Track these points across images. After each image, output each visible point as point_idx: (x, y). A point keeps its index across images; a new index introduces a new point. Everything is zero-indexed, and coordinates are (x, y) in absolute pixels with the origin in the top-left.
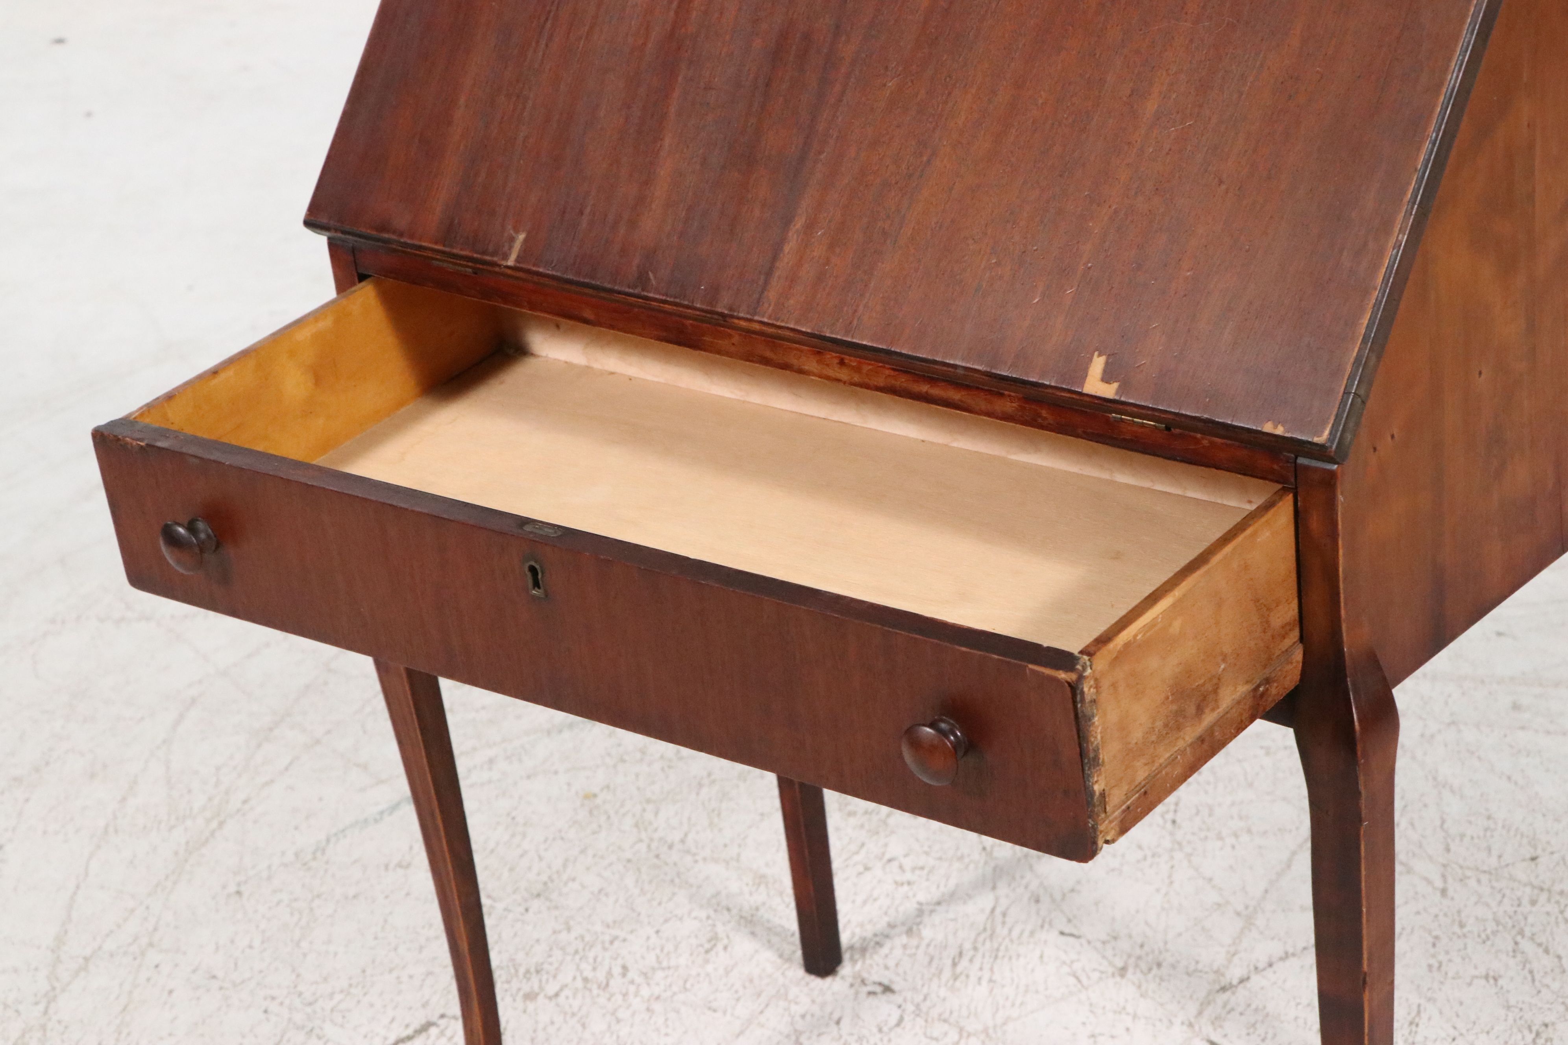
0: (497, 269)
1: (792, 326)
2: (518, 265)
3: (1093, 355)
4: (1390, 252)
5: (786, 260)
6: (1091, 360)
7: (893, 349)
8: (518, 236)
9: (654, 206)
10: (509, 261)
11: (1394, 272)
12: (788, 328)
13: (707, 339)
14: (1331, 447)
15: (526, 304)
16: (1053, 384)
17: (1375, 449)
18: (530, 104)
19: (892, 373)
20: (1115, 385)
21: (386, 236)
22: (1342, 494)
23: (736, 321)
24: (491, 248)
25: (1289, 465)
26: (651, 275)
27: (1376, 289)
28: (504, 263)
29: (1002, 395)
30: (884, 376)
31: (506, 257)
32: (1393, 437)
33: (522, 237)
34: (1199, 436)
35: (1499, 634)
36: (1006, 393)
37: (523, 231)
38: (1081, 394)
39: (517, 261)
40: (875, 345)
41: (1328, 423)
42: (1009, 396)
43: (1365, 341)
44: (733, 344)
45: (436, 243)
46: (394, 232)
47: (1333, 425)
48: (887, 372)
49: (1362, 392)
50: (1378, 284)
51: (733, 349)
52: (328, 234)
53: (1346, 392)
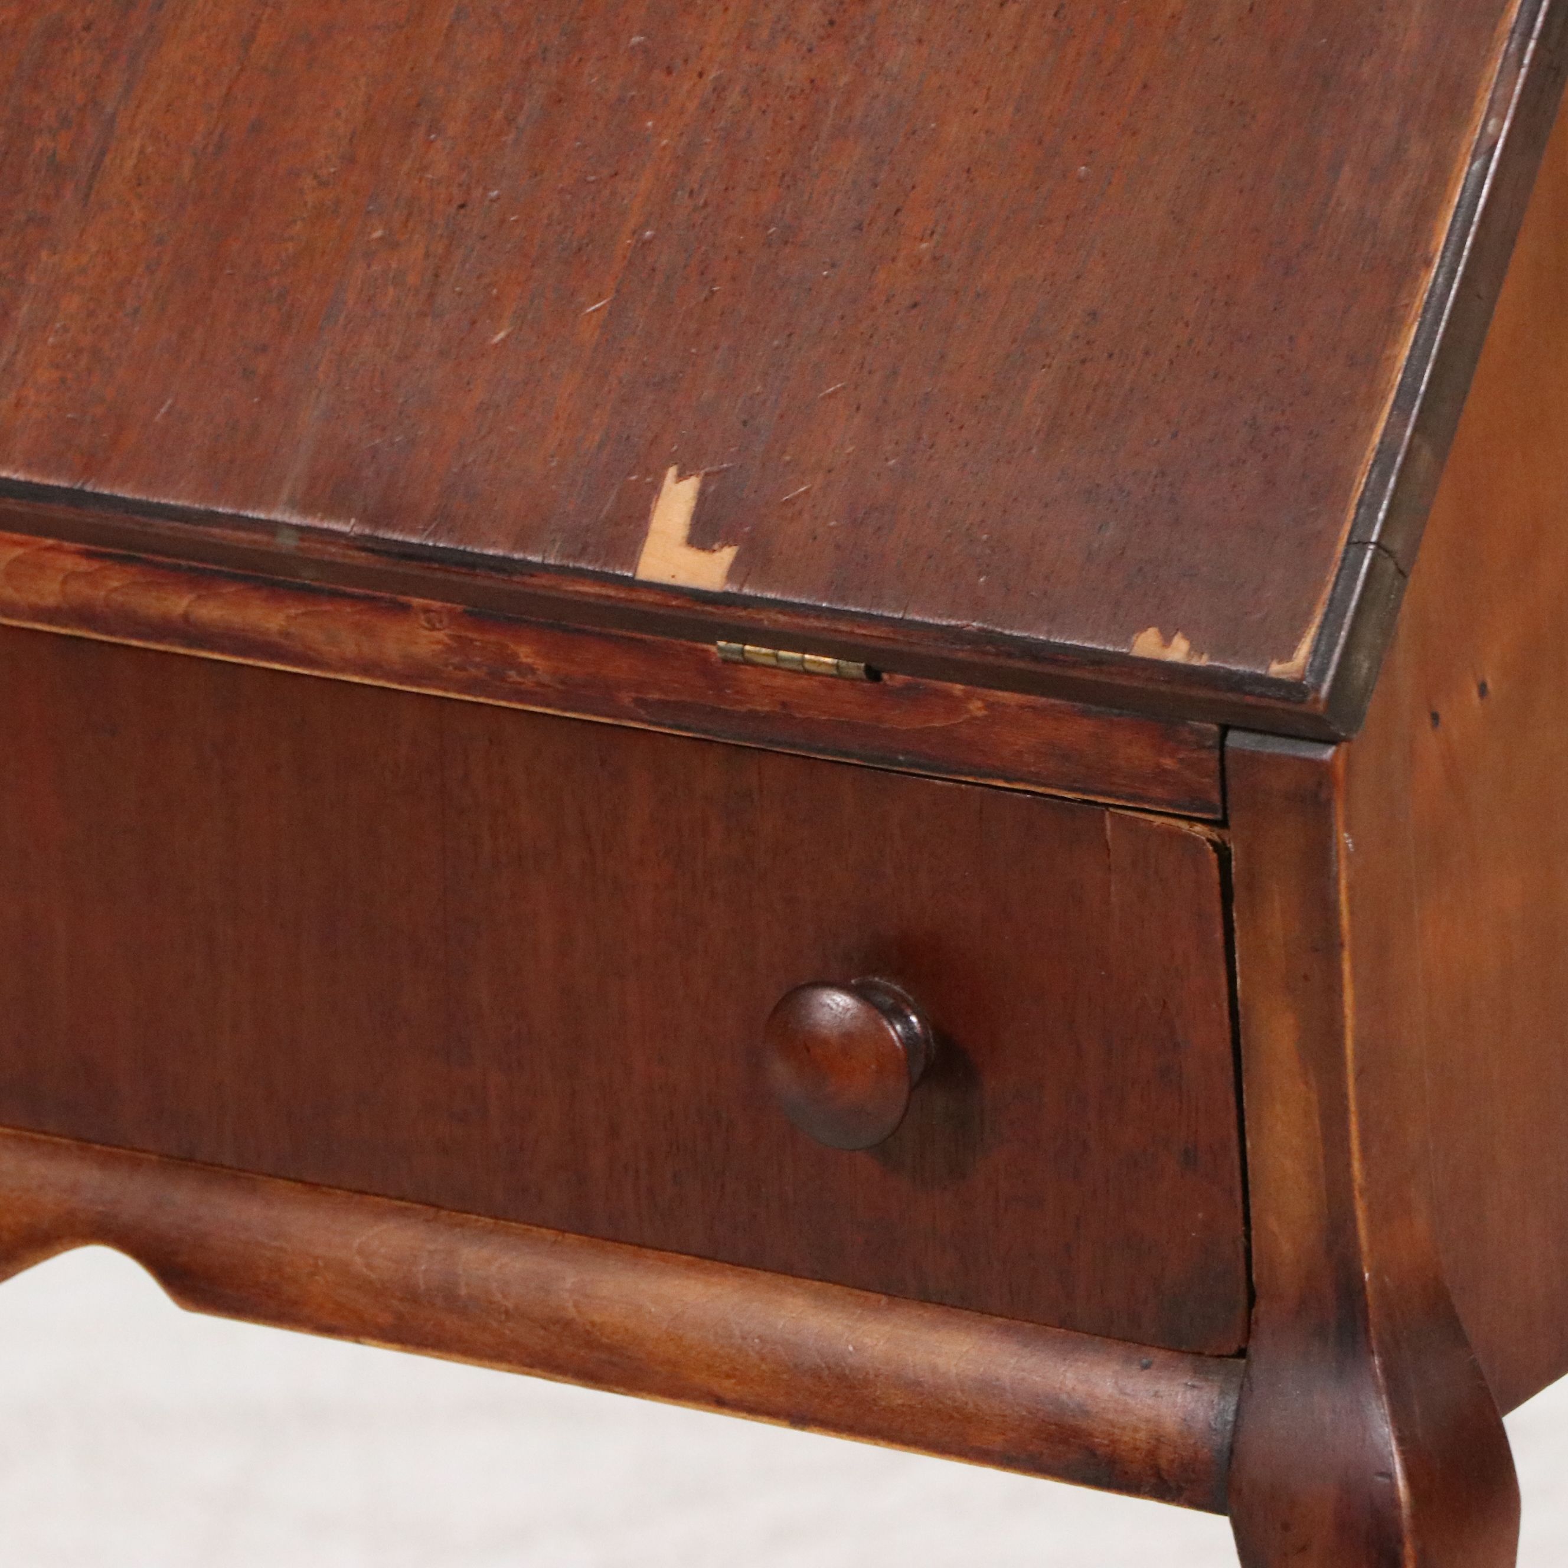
3: (661, 477)
6: (656, 488)
7: (88, 488)
14: (1318, 689)
16: (550, 561)
20: (727, 555)
22: (1348, 828)
25: (1204, 754)
29: (406, 608)
30: (60, 577)
34: (958, 689)
36: (417, 601)
38: (632, 584)
40: (36, 479)
41: (1310, 626)
42: (427, 610)
47: (1322, 629)
48: (69, 563)
49: (1397, 542)
53: (1355, 540)
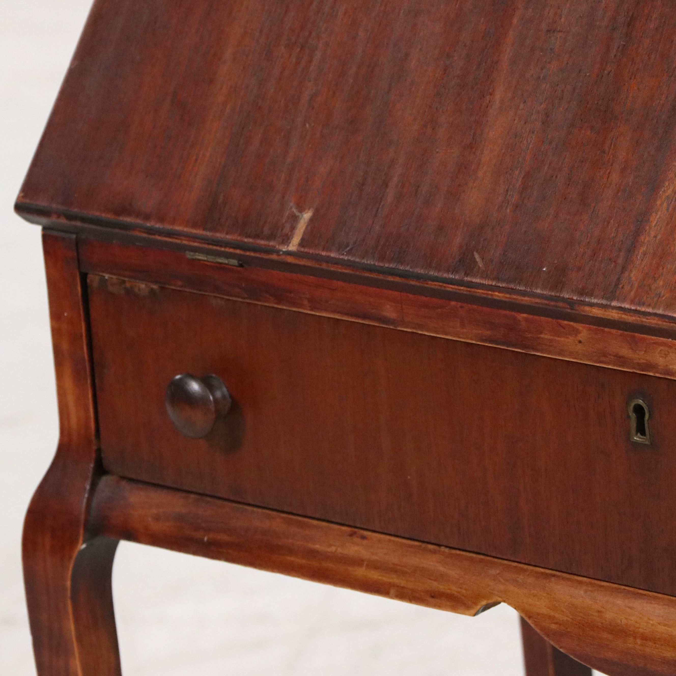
0: (274, 257)
1: (660, 312)
2: (302, 249)
5: (652, 234)
8: (302, 216)
9: (480, 174)
10: (291, 245)
12: (655, 315)
13: (546, 336)
15: (306, 302)
18: (318, 55)
21: (128, 220)
23: (587, 308)
24: (266, 230)
26: (477, 256)
28: (284, 249)
31: (287, 239)
33: (307, 215)
37: (309, 209)
39: (302, 244)
44: (580, 342)
45: (194, 226)
46: (138, 215)
51: (579, 348)
52: (45, 220)
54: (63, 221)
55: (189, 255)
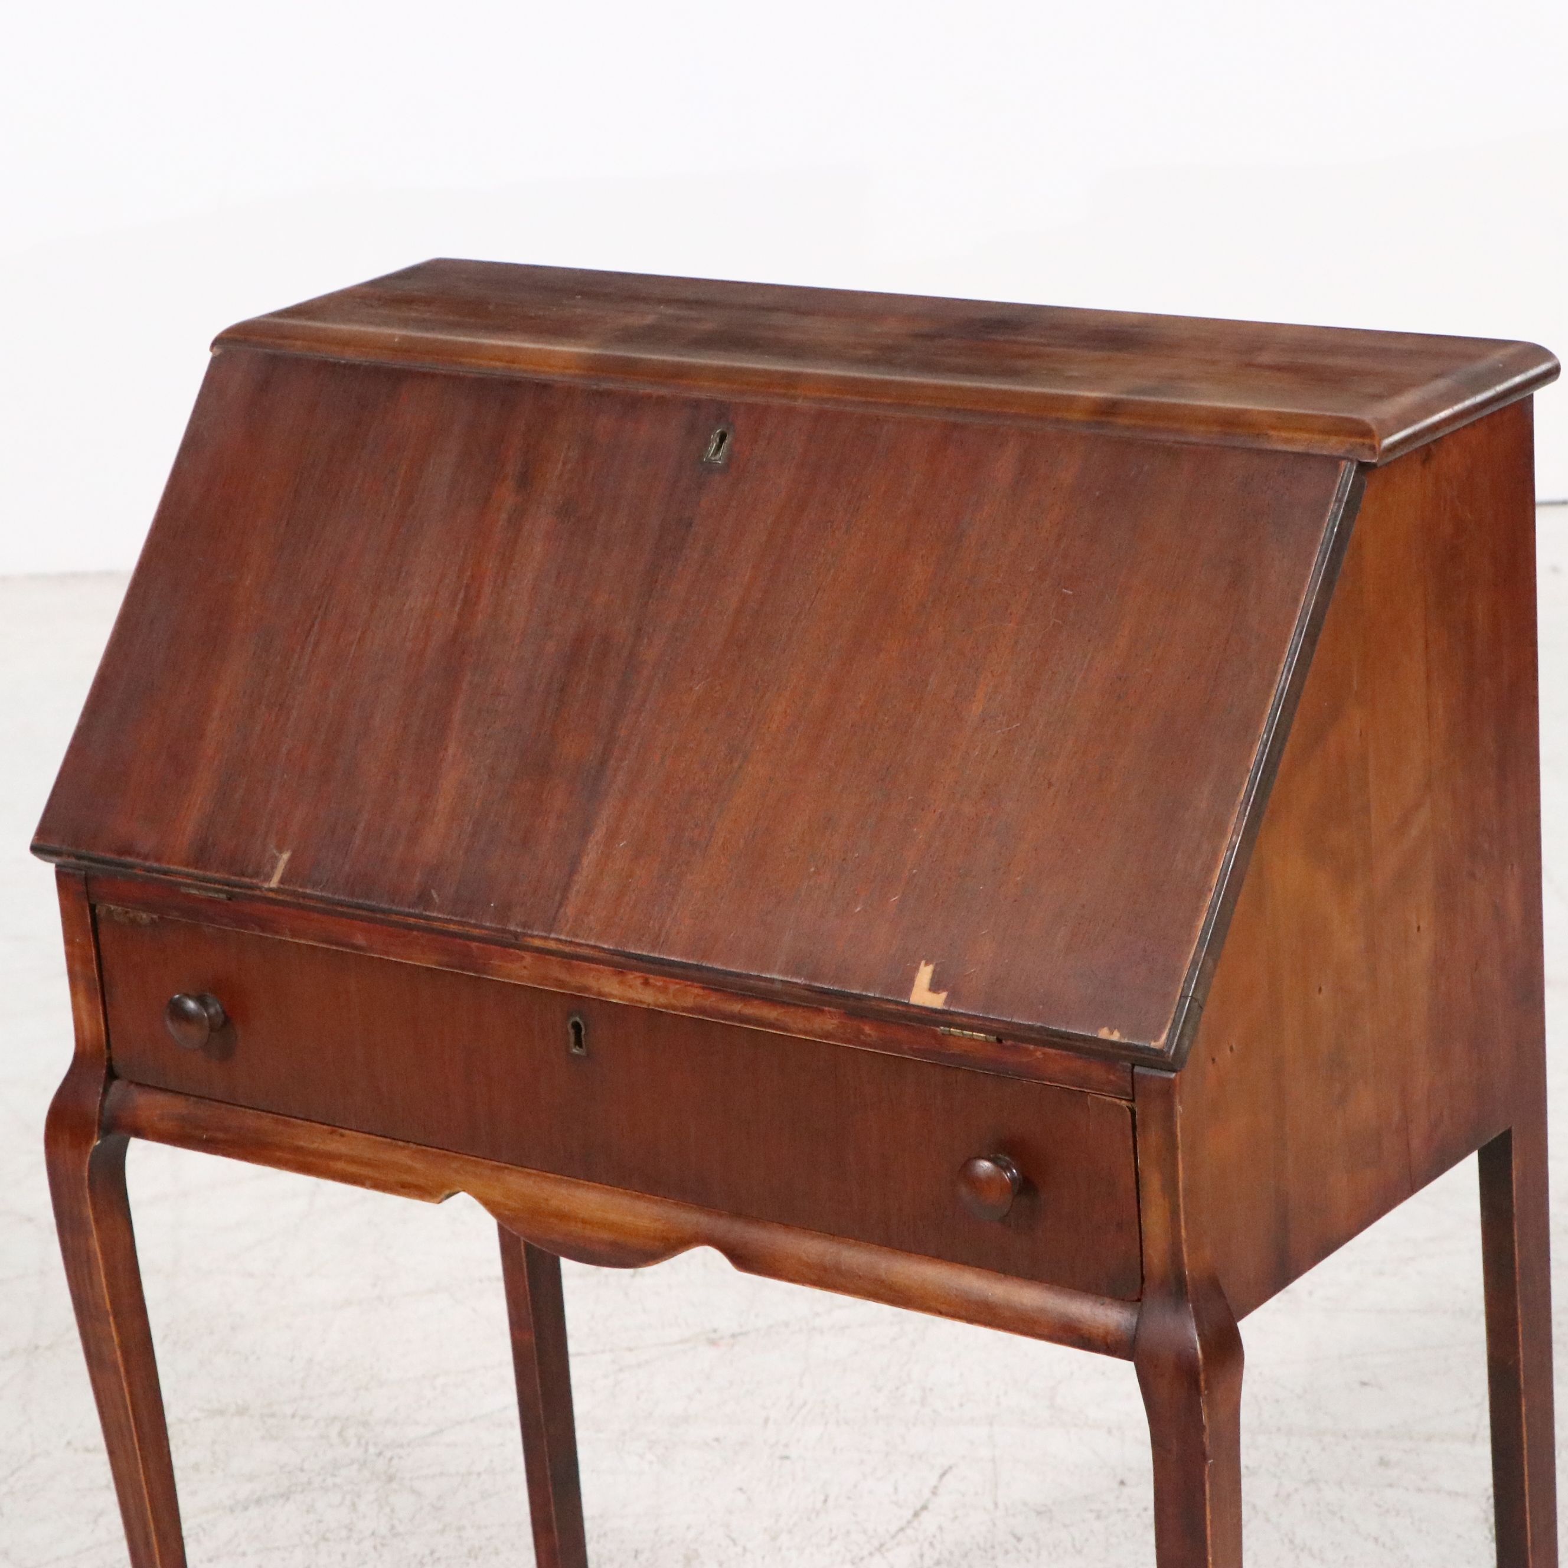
0: (257, 893)
1: (592, 943)
2: (282, 886)
3: (920, 964)
4: (1224, 854)
5: (585, 873)
6: (916, 969)
7: (704, 965)
8: (282, 856)
9: (436, 820)
10: (272, 882)
11: (1228, 873)
12: (588, 945)
13: (495, 962)
14: (1169, 1052)
15: (287, 931)
16: (877, 996)
17: (1213, 1060)
18: (295, 713)
19: (701, 992)
20: (943, 995)
21: (129, 859)
22: (1181, 1103)
23: (529, 939)
24: (250, 869)
25: (1125, 1074)
26: (433, 892)
27: (1211, 890)
28: (266, 886)
29: (822, 1011)
30: (693, 996)
31: (268, 878)
32: (1231, 1049)
33: (286, 856)
34: (1032, 1047)
35: (1364, 1384)
36: (826, 1009)
37: (287, 850)
38: (907, 1005)
39: (282, 881)
40: (684, 961)
41: (1164, 1028)
42: (830, 1012)
43: (1201, 944)
44: (525, 967)
45: (187, 865)
46: (138, 855)
47: (1170, 1029)
48: (696, 991)
49: (1199, 996)
50: (1213, 886)
51: (525, 972)
52: (57, 860)
53: (1183, 995)
54: (73, 860)
55: (183, 890)
